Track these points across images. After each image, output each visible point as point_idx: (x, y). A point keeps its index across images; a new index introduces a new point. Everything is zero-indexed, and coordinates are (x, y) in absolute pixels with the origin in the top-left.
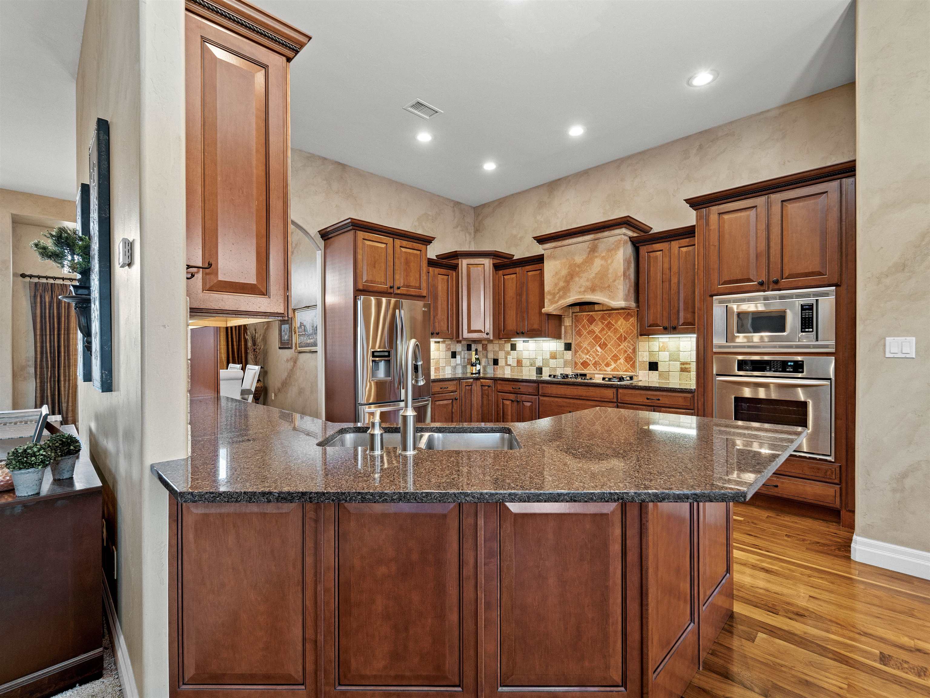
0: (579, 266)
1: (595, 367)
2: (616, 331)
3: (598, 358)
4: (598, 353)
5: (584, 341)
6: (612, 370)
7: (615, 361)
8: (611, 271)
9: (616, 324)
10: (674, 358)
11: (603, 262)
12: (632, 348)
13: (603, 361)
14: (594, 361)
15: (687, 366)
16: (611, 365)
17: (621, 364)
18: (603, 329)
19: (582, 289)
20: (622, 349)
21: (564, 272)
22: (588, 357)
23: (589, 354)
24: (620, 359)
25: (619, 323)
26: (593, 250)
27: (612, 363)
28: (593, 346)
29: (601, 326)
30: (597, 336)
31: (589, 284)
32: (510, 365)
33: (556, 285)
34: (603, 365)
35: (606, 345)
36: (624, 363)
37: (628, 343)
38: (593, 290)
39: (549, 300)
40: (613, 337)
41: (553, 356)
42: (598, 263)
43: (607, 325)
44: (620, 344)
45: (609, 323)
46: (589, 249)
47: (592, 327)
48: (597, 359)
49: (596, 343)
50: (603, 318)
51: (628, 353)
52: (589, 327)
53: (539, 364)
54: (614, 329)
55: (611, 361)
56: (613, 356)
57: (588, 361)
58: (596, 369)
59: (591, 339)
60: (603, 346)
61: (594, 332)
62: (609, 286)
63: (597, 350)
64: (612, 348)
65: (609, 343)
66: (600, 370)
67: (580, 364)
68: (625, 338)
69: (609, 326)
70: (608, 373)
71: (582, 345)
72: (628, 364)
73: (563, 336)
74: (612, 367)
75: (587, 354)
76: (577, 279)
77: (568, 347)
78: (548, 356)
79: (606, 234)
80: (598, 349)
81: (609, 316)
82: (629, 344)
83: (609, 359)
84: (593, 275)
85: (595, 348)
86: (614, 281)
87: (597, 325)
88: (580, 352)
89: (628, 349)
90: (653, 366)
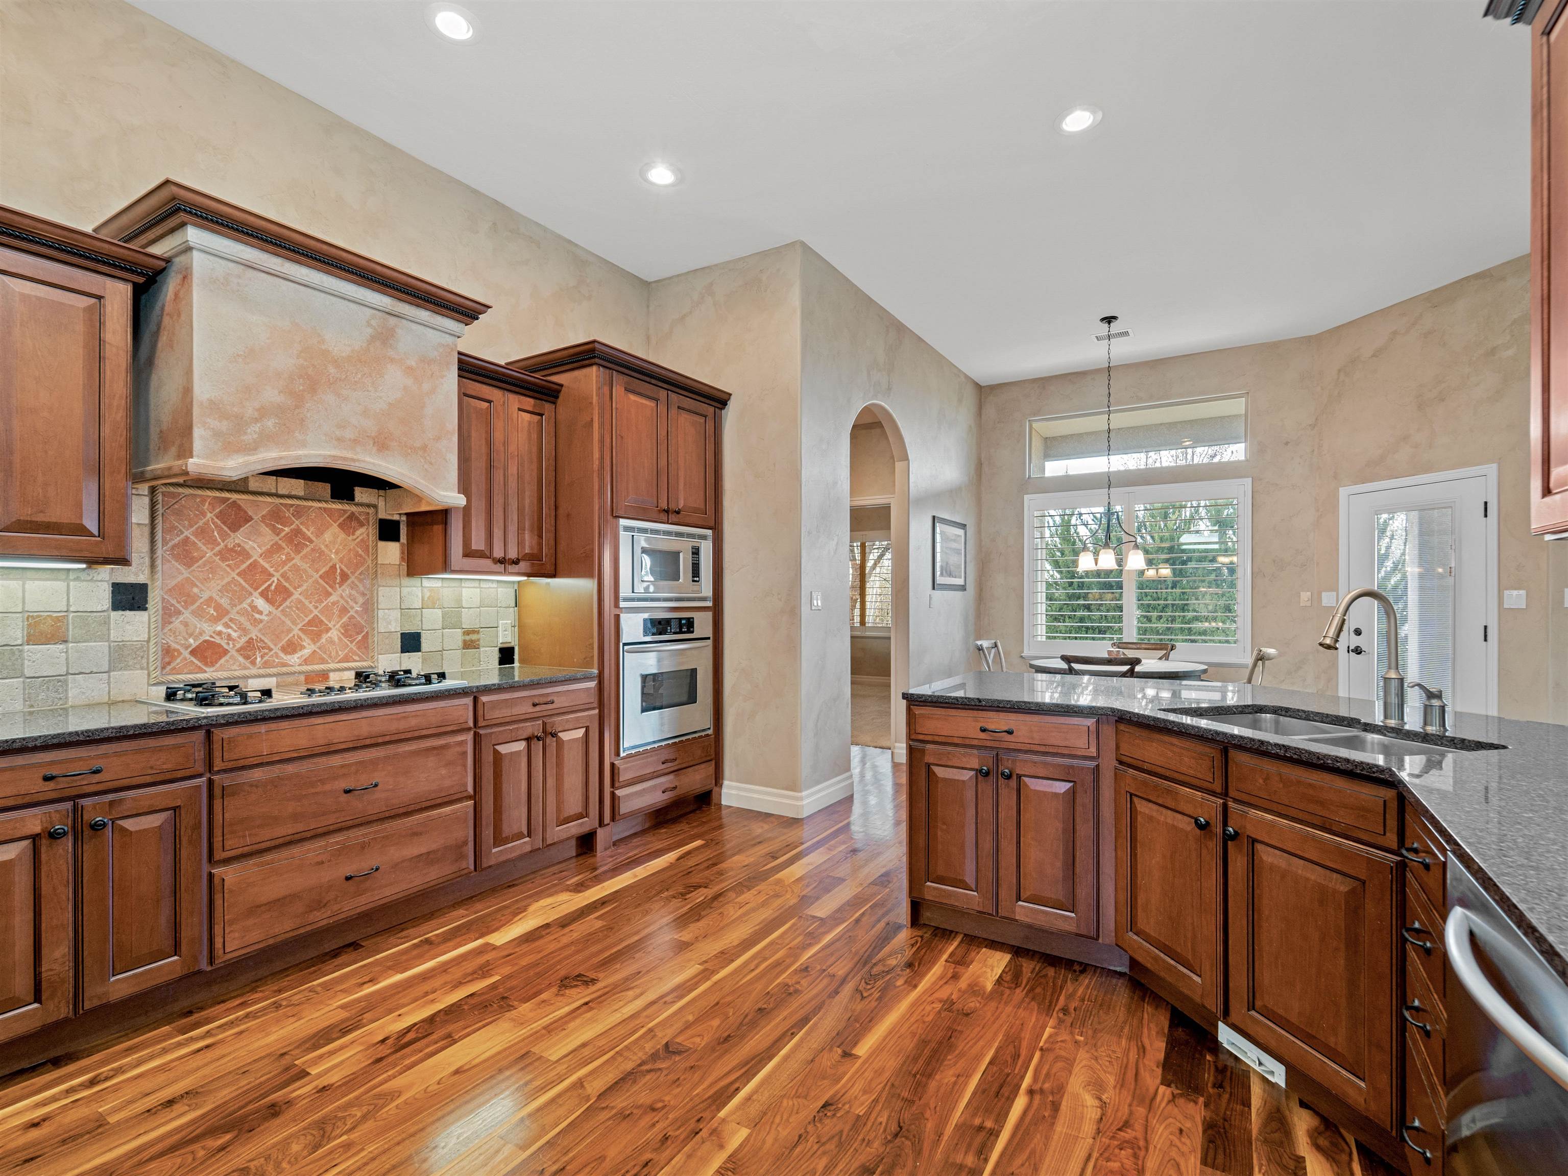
0: (337, 364)
1: (247, 657)
2: (319, 556)
3: (260, 630)
4: (257, 616)
5: (207, 580)
6: (306, 662)
7: (315, 637)
8: (429, 411)
9: (317, 536)
10: (451, 620)
11: (409, 382)
12: (361, 600)
13: (276, 639)
14: (244, 640)
15: (474, 637)
16: (302, 647)
17: (331, 641)
18: (276, 548)
19: (349, 434)
20: (334, 604)
22: (220, 628)
23: (226, 619)
24: (328, 630)
25: (328, 536)
26: (383, 337)
27: (306, 642)
28: (239, 596)
29: (268, 537)
30: (254, 565)
31: (369, 425)
34: (276, 649)
35: (288, 594)
36: (340, 639)
37: (352, 588)
38: (382, 444)
40: (310, 570)
41: (49, 631)
42: (394, 377)
43: (289, 539)
44: (330, 590)
45: (297, 532)
46: (369, 331)
47: (238, 538)
48: (254, 633)
49: (251, 585)
50: (276, 516)
51: (352, 613)
52: (224, 536)
54: (313, 550)
55: (303, 636)
56: (310, 623)
57: (223, 643)
58: (253, 663)
59: (234, 575)
60: (277, 595)
61: (244, 554)
62: (424, 448)
63: (254, 608)
64: (307, 602)
65: (295, 588)
66: (266, 665)
67: (186, 654)
68: (344, 577)
69: (296, 540)
70: (293, 669)
71: (195, 590)
72: (351, 642)
73: (108, 558)
74: (306, 652)
75: (216, 620)
77: (130, 598)
79: (424, 315)
80: (261, 603)
82: (353, 592)
83: (296, 631)
84: (383, 405)
85: (249, 601)
86: (438, 439)
87: (255, 532)
88: (187, 615)
89: (351, 603)
90: (411, 642)
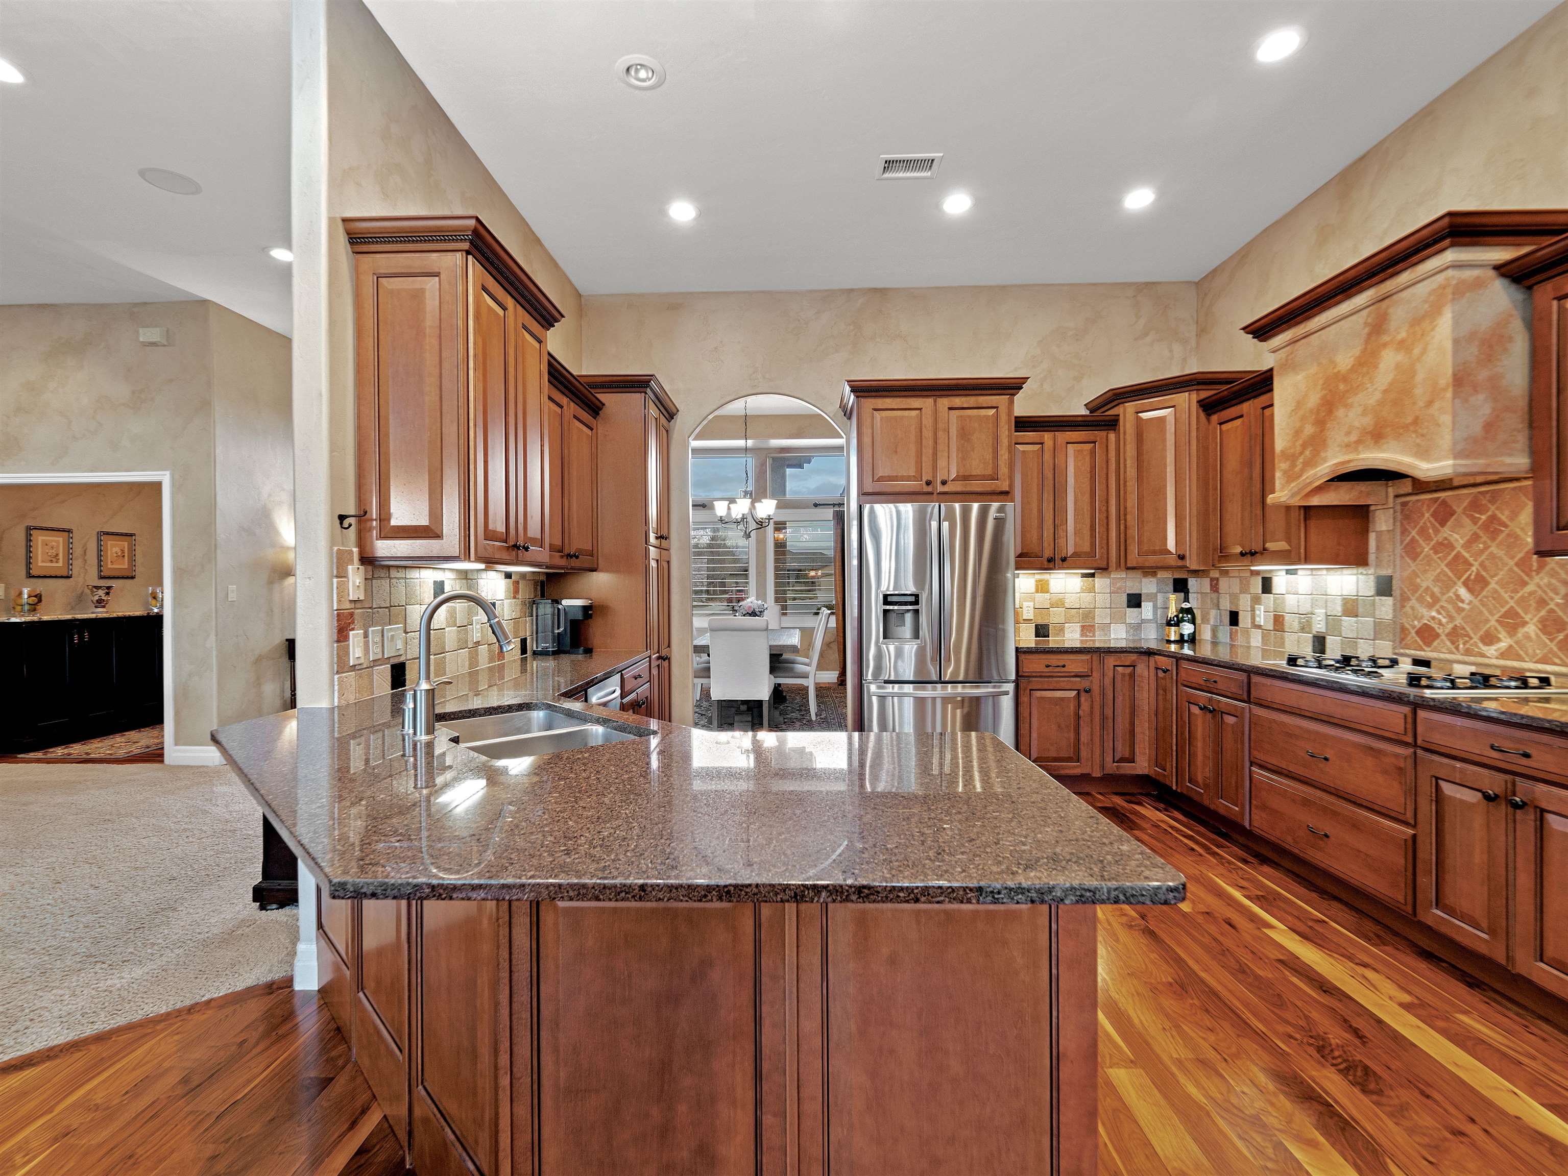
0: (1345, 379)
1: (1453, 643)
3: (1463, 619)
4: (1460, 605)
5: (1425, 571)
6: (1503, 655)
7: (1512, 630)
8: (1420, 376)
9: (1512, 519)
11: (1400, 357)
13: (1476, 628)
14: (1451, 626)
16: (1499, 640)
17: (1527, 637)
18: (1475, 538)
19: (1353, 437)
20: (1530, 594)
21: (1314, 400)
22: (1434, 614)
23: (1437, 607)
24: (1525, 623)
26: (1378, 327)
27: (1502, 635)
28: (1447, 586)
29: (1469, 528)
30: (1458, 556)
31: (1368, 421)
32: (1259, 627)
33: (1297, 432)
34: (1475, 639)
35: (1486, 583)
36: (1537, 635)
37: (1552, 576)
38: (1377, 435)
39: (1285, 472)
40: (1506, 559)
41: (1351, 607)
42: (1389, 359)
43: (1486, 527)
44: (1526, 578)
45: (1493, 518)
46: (1367, 330)
47: (1446, 532)
48: (1458, 621)
49: (1455, 575)
50: (1475, 506)
51: (1552, 606)
52: (1437, 531)
53: (1319, 626)
54: (1508, 535)
55: (1499, 628)
56: (1505, 615)
57: (1436, 626)
58: (1457, 648)
59: (1443, 566)
60: (1477, 585)
61: (1450, 546)
62: (1416, 421)
63: (1458, 596)
64: (1502, 591)
65: (1492, 577)
66: (1468, 652)
67: (1413, 632)
69: (1493, 527)
70: (1486, 661)
71: (1418, 580)
72: (1551, 640)
73: (1372, 557)
74: (1503, 645)
75: (1430, 606)
76: (1340, 412)
77: (1384, 588)
78: (1338, 609)
79: (1405, 277)
80: (1463, 592)
81: (1493, 501)
82: (1554, 581)
83: (1493, 622)
84: (1378, 396)
85: (1453, 590)
86: (1430, 403)
87: (1459, 525)
88: (1413, 602)
89: (1551, 594)
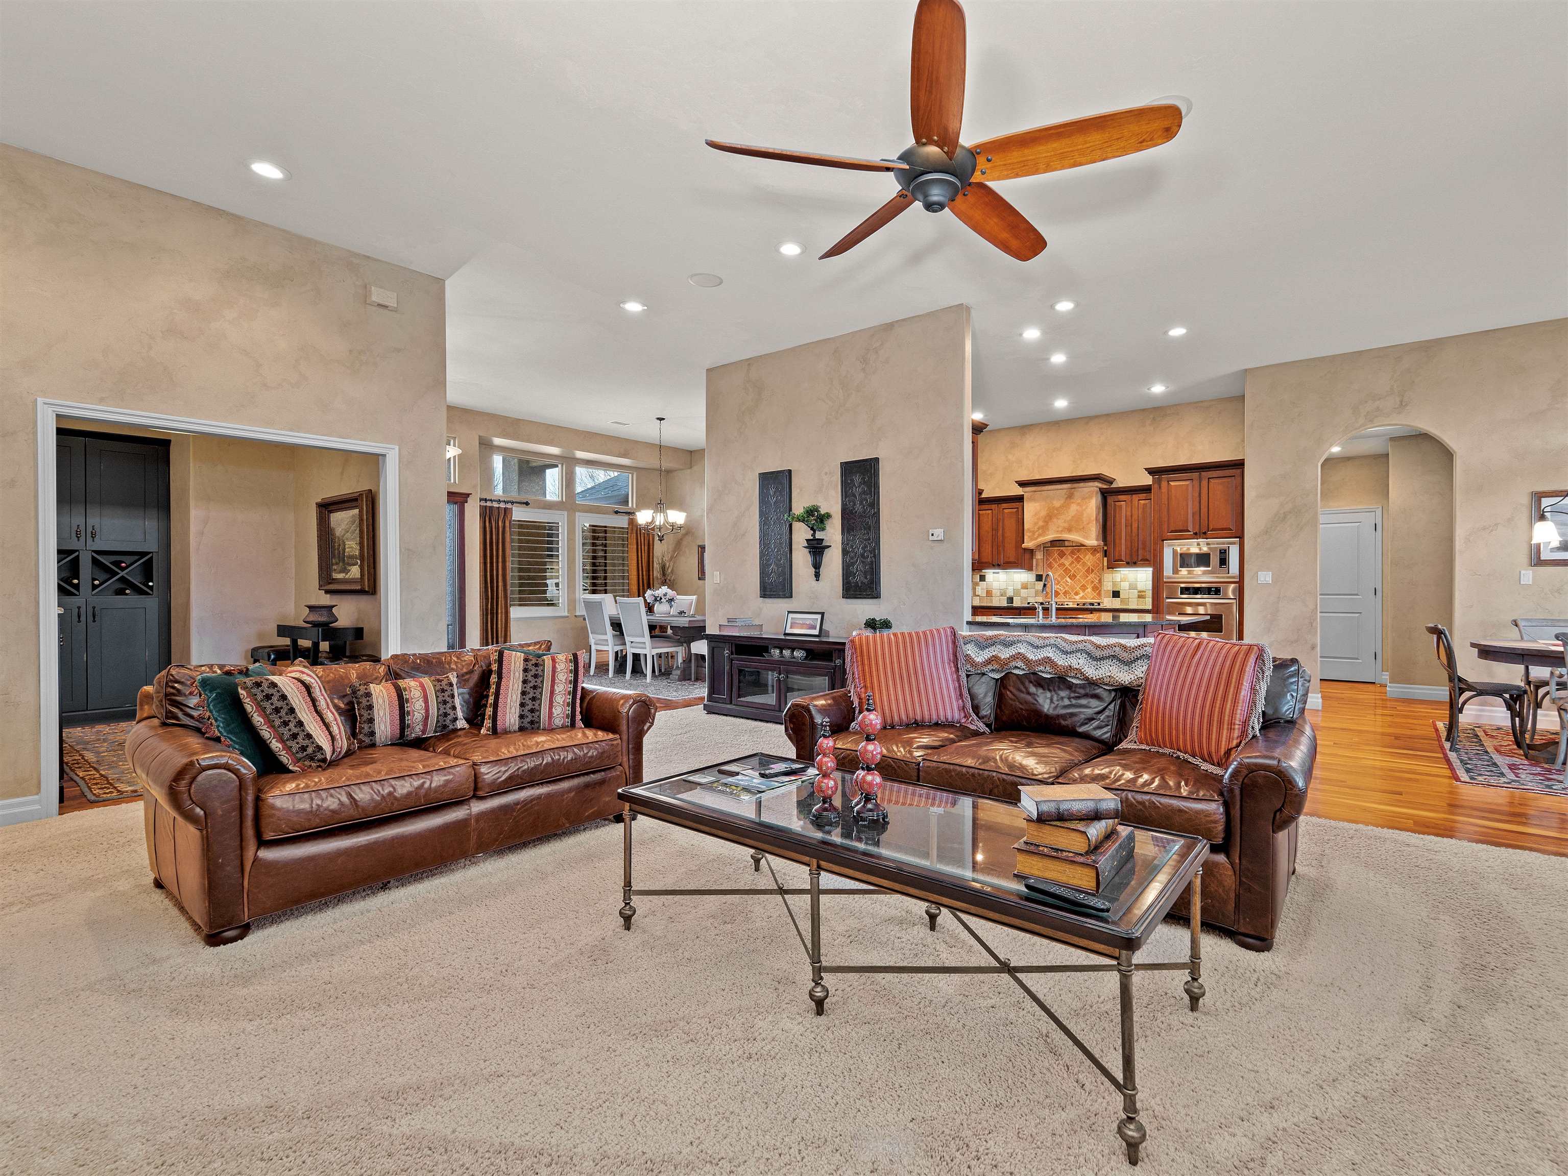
0: (1057, 509)
1: (1065, 595)
2: (1084, 564)
4: (1067, 583)
5: (1055, 573)
6: (1081, 598)
7: (1084, 590)
8: (1085, 515)
9: (1084, 558)
10: (1132, 587)
11: (1078, 508)
12: (1098, 579)
13: (1073, 591)
14: (1064, 590)
15: (1143, 594)
17: (1088, 592)
18: (1073, 562)
19: (1060, 529)
20: (1089, 580)
21: (1043, 513)
22: (1058, 586)
23: (1059, 584)
24: (1087, 588)
25: (1087, 557)
26: (1070, 496)
27: (1081, 592)
28: (1063, 577)
29: (1070, 559)
30: (1067, 568)
31: (1066, 525)
32: (978, 596)
33: (1036, 524)
34: (1072, 594)
35: (1075, 576)
36: (1091, 591)
37: (1095, 574)
38: (1069, 530)
39: (1029, 537)
40: (1082, 569)
41: (1025, 586)
42: (1074, 508)
43: (1076, 559)
44: (1088, 575)
45: (1078, 557)
46: (1068, 495)
47: (1062, 560)
48: (1067, 588)
49: (1066, 574)
50: (1072, 553)
51: (1095, 583)
52: (1059, 560)
53: (1010, 593)
54: (1083, 562)
55: (1081, 590)
56: (1082, 586)
57: (1059, 591)
58: (1066, 597)
59: (1061, 571)
60: (1073, 577)
61: (1064, 565)
62: (1083, 528)
64: (1081, 579)
66: (1070, 598)
68: (1093, 571)
69: (1078, 560)
70: (1076, 600)
71: (1052, 576)
72: (1095, 592)
73: (1034, 568)
74: (1081, 595)
75: (1056, 584)
76: (1055, 520)
77: (1039, 578)
78: (1019, 587)
79: (1082, 485)
80: (1068, 580)
81: (1078, 552)
82: (1096, 576)
83: (1078, 589)
84: (1070, 518)
85: (1065, 579)
86: (1088, 524)
87: (1067, 558)
88: (1050, 583)
89: (1095, 579)
90: (1116, 594)
